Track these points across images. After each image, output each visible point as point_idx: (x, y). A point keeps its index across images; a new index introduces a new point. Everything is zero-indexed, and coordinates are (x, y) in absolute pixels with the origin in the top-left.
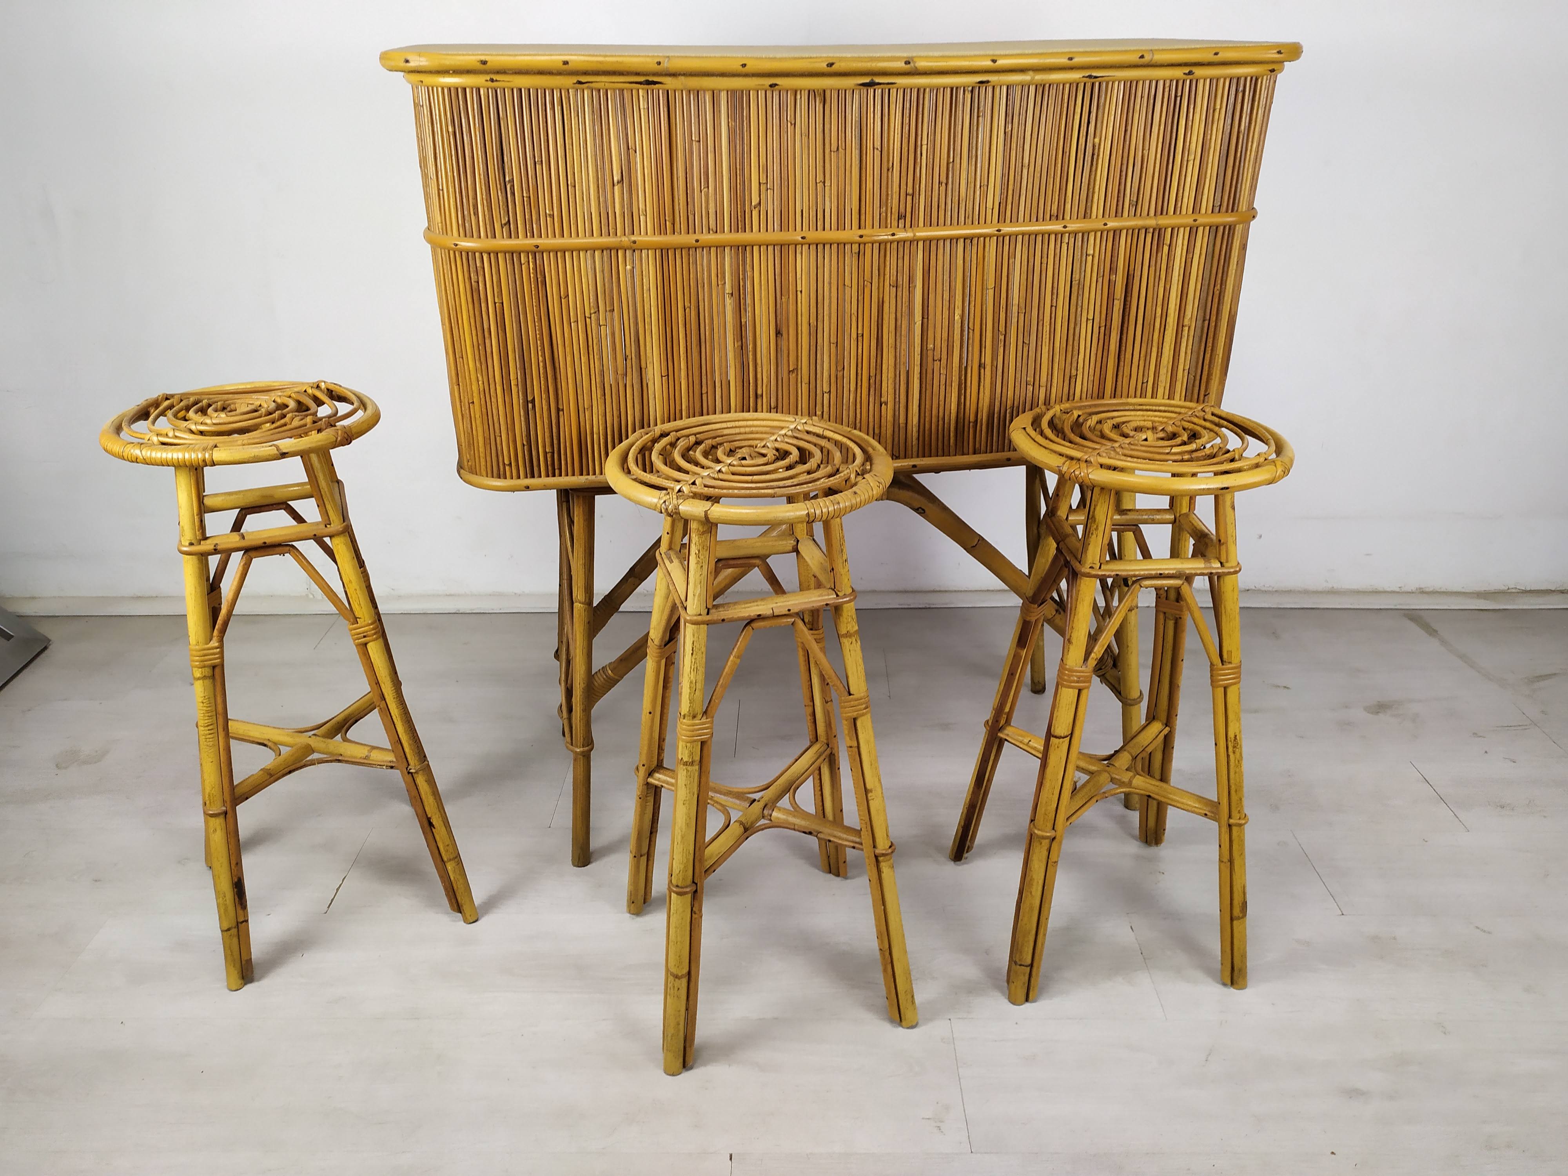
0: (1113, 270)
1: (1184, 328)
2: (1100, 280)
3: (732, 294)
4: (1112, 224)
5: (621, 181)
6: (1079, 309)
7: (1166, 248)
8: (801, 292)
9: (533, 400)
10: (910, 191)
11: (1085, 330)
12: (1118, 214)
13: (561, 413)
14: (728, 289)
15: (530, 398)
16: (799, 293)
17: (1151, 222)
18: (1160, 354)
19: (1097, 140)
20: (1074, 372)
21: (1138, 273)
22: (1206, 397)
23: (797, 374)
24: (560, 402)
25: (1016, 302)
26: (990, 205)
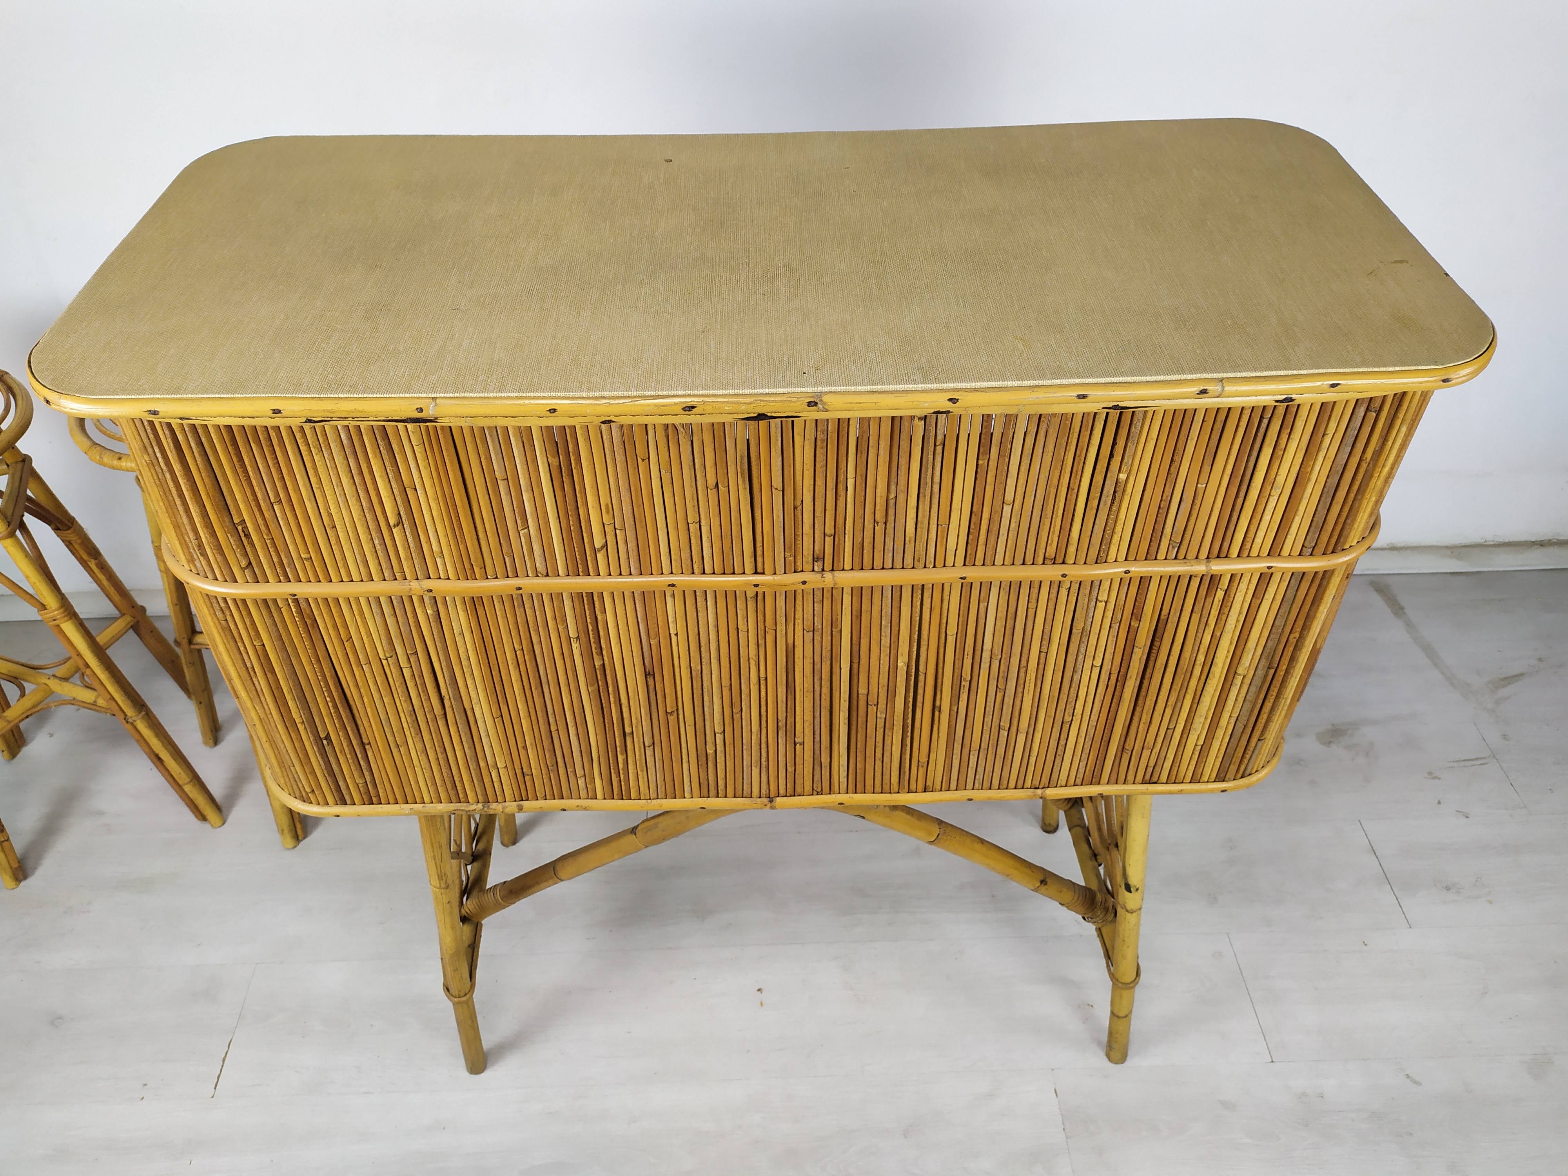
0: (1137, 613)
1: (1237, 676)
2: (1115, 626)
3: (578, 638)
4: (1139, 569)
5: (400, 523)
6: (1081, 657)
7: (1220, 594)
8: (676, 634)
9: (328, 737)
10: (829, 530)
11: (1087, 678)
12: (1150, 556)
13: (367, 747)
14: (573, 634)
15: (322, 736)
16: (673, 637)
17: (1200, 568)
18: (1196, 701)
19: (1123, 476)
20: (1068, 718)
21: (1173, 619)
22: (1260, 743)
23: (678, 714)
24: (364, 736)
25: (987, 646)
26: (951, 545)
